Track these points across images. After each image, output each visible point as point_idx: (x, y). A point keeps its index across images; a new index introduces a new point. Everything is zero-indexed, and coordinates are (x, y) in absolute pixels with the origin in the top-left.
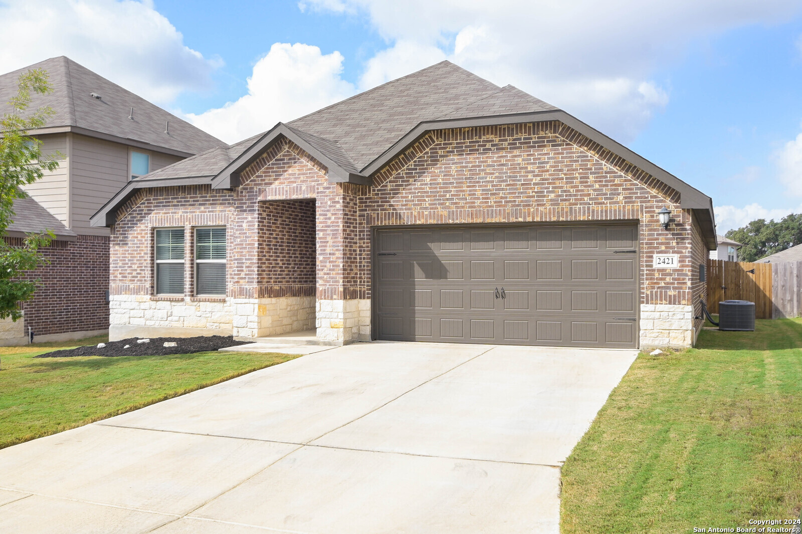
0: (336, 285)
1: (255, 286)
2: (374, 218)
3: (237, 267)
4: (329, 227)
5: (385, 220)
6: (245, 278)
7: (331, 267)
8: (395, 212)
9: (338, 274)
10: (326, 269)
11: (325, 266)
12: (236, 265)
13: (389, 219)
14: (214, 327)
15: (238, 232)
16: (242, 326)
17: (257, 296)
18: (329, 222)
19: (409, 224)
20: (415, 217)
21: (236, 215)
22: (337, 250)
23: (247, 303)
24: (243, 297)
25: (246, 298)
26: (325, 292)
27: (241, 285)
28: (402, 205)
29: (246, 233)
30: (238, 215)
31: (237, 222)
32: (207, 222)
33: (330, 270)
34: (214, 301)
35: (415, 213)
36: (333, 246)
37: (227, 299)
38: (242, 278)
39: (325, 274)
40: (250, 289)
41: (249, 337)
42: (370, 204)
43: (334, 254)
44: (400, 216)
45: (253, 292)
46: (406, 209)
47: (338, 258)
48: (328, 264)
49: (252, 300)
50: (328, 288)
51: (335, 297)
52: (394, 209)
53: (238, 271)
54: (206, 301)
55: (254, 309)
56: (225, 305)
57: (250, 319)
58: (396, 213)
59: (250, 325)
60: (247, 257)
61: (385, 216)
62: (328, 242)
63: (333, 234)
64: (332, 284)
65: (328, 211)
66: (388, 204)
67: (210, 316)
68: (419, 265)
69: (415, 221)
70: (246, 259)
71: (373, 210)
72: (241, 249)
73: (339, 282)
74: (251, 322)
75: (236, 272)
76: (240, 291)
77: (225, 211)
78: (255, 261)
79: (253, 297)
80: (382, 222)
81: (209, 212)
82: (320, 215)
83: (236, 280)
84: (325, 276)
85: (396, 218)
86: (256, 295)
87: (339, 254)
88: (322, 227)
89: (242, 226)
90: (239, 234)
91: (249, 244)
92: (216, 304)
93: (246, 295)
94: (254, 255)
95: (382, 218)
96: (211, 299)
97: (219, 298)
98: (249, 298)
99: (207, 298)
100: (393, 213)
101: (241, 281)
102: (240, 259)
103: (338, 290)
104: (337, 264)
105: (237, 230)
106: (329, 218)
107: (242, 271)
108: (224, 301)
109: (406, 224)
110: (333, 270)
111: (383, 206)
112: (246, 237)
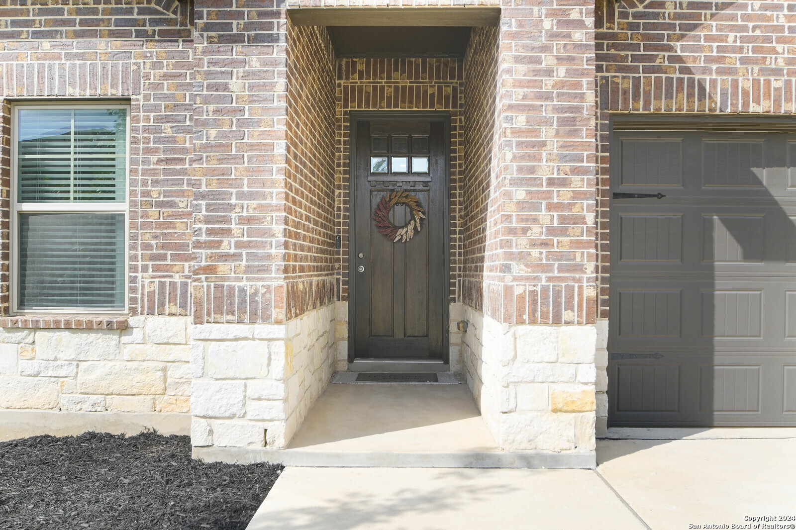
0: (574, 279)
1: (274, 284)
2: (625, 92)
3: (208, 220)
4: (548, 97)
5: (658, 97)
6: (237, 257)
7: (556, 224)
8: (686, 76)
9: (579, 244)
10: (536, 229)
11: (535, 220)
12: (204, 213)
13: (669, 96)
14: (86, 407)
15: (212, 108)
16: (227, 414)
17: (282, 316)
18: (548, 84)
19: (729, 111)
20: (745, 93)
21: (204, 52)
22: (575, 171)
23: (246, 339)
24: (230, 317)
25: (240, 321)
26: (534, 302)
27: (223, 279)
28: (708, 60)
29: (242, 111)
30: (212, 52)
31: (208, 74)
32: (62, 85)
33: (551, 231)
34: (89, 328)
35: (746, 83)
36: (562, 158)
37: (132, 321)
38: (225, 257)
39: (533, 244)
40: (256, 293)
41: (252, 447)
42: (613, 51)
43: (563, 183)
44: (702, 89)
45: (267, 303)
46: (719, 72)
47: (577, 195)
48: (544, 215)
49: (261, 329)
50: (545, 290)
51: (566, 315)
52: (686, 70)
53: (210, 232)
54: (58, 328)
55: (270, 359)
56: (125, 339)
57: (254, 388)
58: (691, 82)
59: (253, 408)
60: (245, 189)
61: (658, 87)
62: (543, 144)
63: (563, 122)
64: (556, 274)
65: (545, 48)
66: (667, 54)
67: (73, 374)
68: (727, 223)
69: (746, 104)
70: (241, 195)
71: (620, 69)
72: (220, 160)
73: (580, 268)
74: (259, 399)
75: (204, 238)
76: (218, 299)
77: (128, 55)
78: (274, 202)
79: (266, 319)
80: (647, 103)
81: (68, 56)
82: (518, 60)
83: (203, 263)
84: (535, 252)
85: (690, 95)
86: (277, 312)
87: (584, 183)
88: (525, 97)
89: (226, 87)
90: (216, 112)
91: (251, 147)
92: (92, 336)
93: (242, 311)
94: (273, 184)
95: (647, 94)
96: (79, 322)
97: (104, 319)
98: (253, 322)
99: (62, 319)
100: (680, 81)
101: (223, 267)
102: (220, 193)
103: (580, 294)
104: (575, 211)
105: (206, 100)
106: (549, 72)
107: (228, 232)
108: (124, 328)
109: (718, 112)
110: (563, 232)
111: (652, 58)
112: (241, 123)
